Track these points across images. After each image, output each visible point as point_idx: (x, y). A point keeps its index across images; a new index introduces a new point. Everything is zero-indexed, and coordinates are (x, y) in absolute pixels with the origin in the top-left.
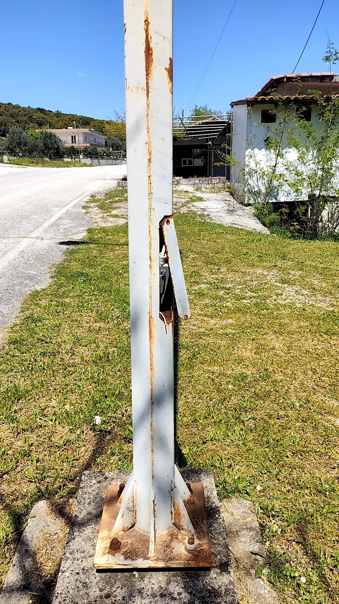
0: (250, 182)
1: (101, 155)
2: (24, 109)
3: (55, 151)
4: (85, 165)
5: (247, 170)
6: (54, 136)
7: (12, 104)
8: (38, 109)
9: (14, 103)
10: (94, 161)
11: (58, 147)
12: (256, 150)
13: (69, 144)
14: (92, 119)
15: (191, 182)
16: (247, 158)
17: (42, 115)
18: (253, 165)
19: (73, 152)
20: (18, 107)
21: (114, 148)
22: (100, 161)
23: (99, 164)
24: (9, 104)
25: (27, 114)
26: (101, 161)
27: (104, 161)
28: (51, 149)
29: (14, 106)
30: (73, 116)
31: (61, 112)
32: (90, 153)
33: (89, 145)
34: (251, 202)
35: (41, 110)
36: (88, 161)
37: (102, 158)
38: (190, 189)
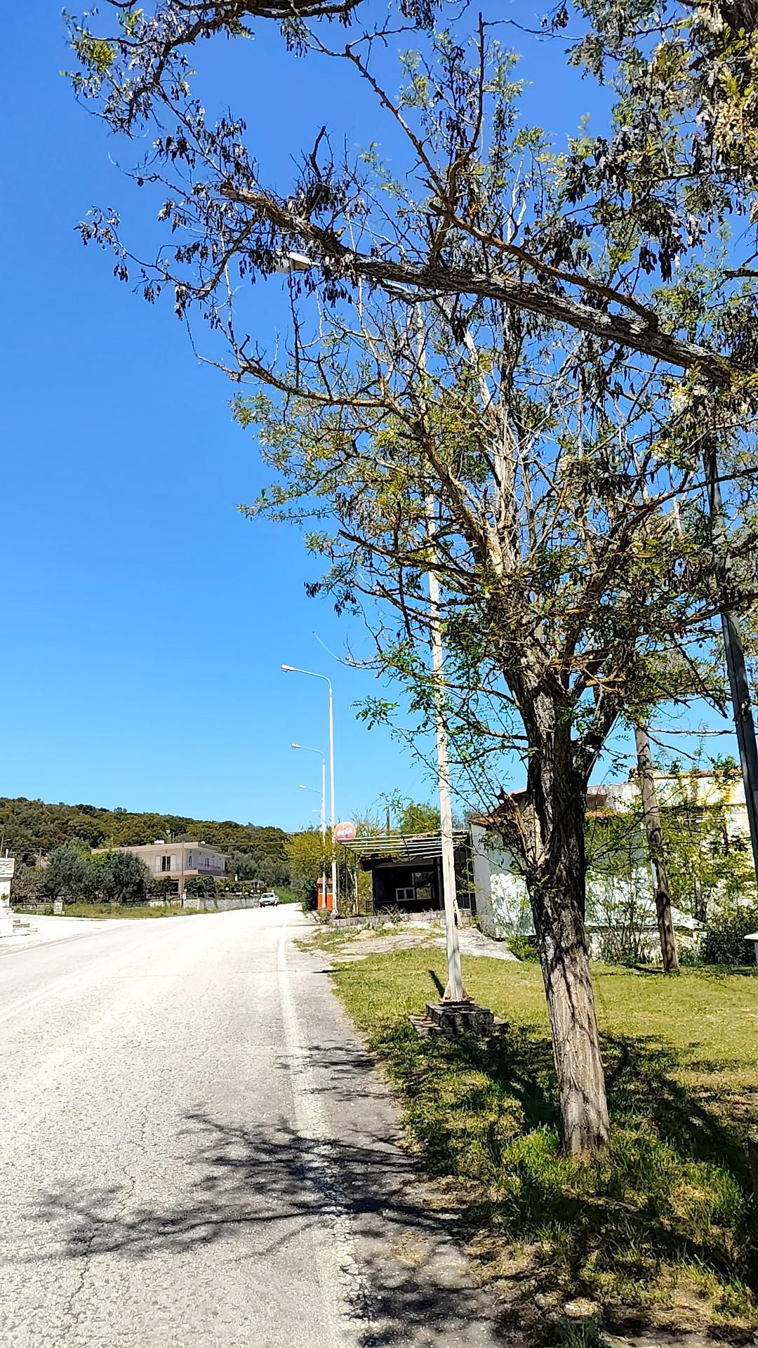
0: (500, 912)
1: (221, 891)
2: (51, 808)
3: (135, 888)
4: (191, 912)
5: (494, 898)
6: (137, 860)
7: (25, 800)
8: (81, 807)
9: (31, 798)
10: (207, 902)
11: (142, 881)
12: (502, 875)
13: (157, 873)
14: (189, 821)
15: (426, 917)
16: (492, 885)
17: (88, 818)
18: (500, 893)
19: (168, 888)
20: (38, 805)
21: (241, 874)
22: (219, 903)
23: (217, 910)
24: (21, 800)
25: (57, 819)
26: (222, 903)
27: (225, 902)
28: (127, 885)
29: (31, 804)
30: (152, 816)
31: (125, 810)
32: (200, 889)
33: (196, 872)
34: (505, 935)
35: (87, 810)
36: (197, 903)
37: (222, 896)
38: (426, 926)
